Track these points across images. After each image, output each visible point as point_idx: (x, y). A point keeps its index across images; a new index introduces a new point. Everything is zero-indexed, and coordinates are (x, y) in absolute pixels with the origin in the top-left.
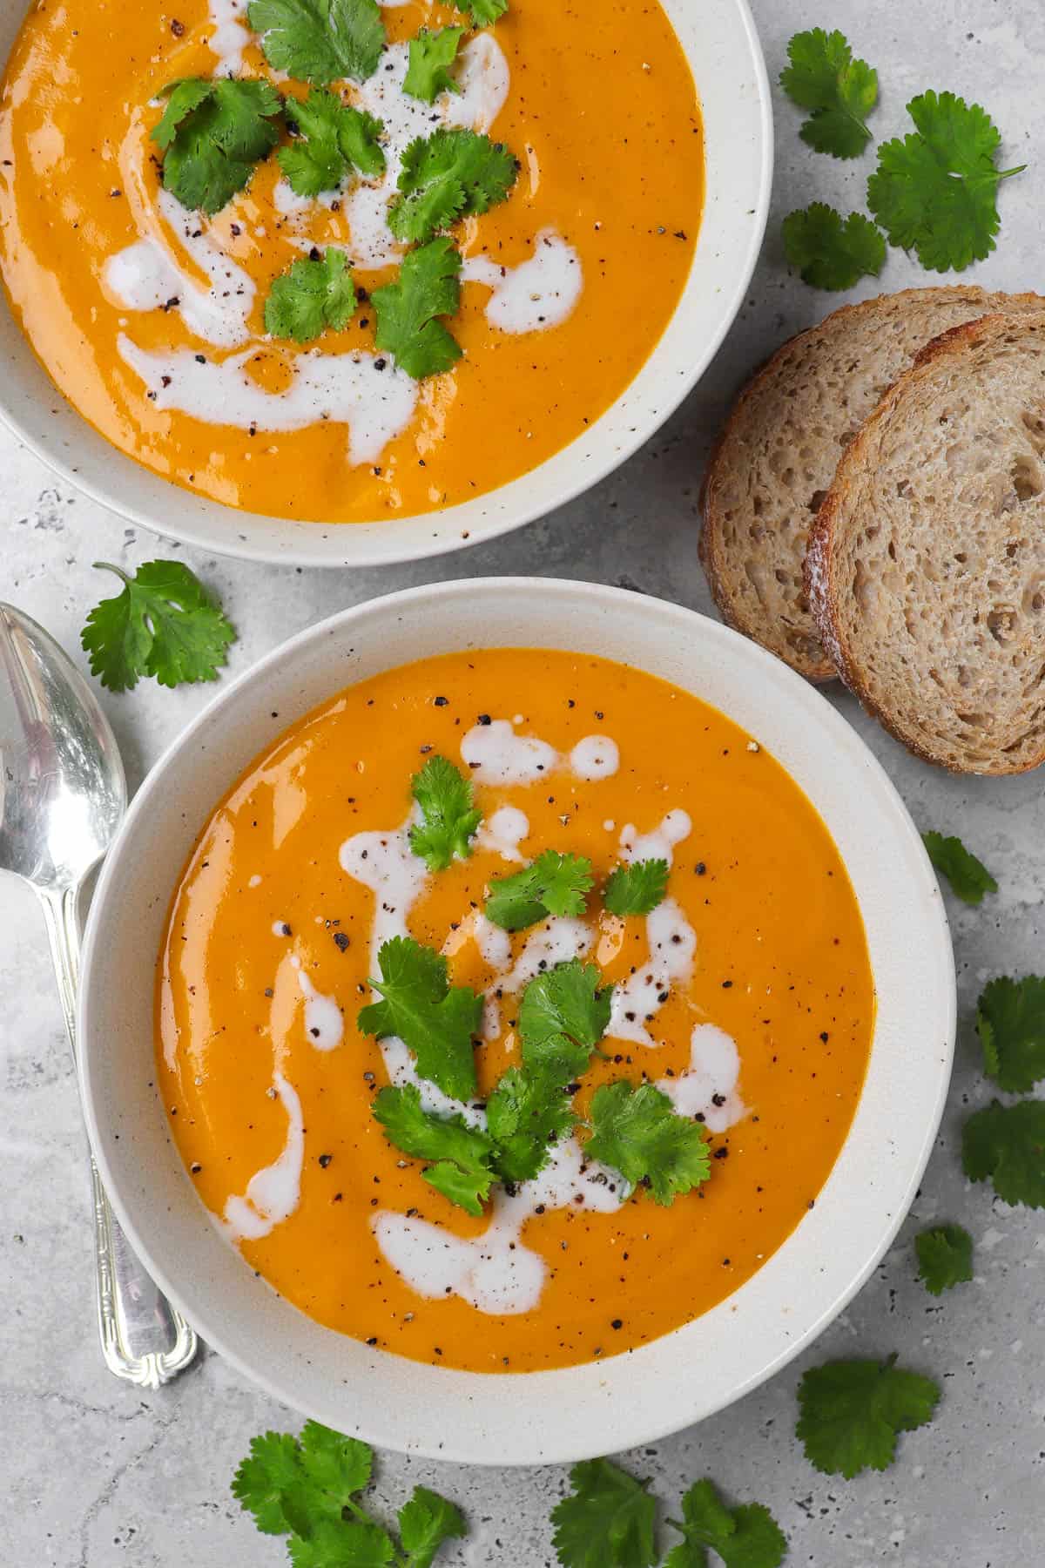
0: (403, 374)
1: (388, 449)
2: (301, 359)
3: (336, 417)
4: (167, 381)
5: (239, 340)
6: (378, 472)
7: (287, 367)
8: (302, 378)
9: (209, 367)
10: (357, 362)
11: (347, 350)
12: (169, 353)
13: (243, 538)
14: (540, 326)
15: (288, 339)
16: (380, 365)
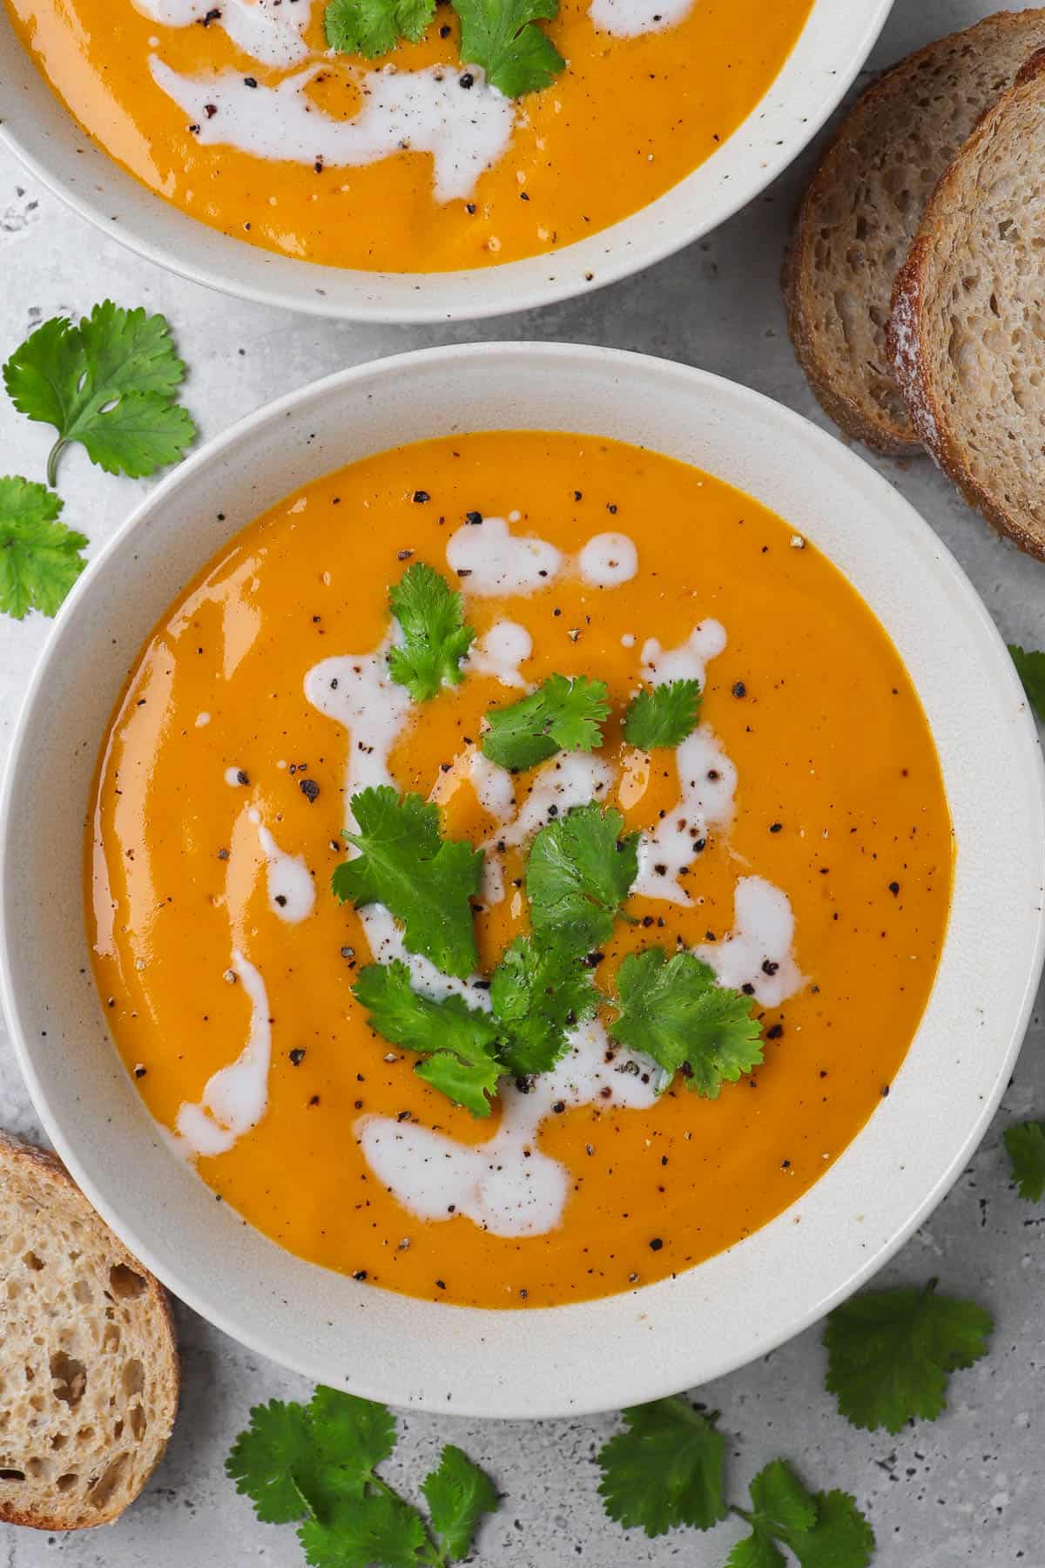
0: (495, 91)
1: (483, 180)
2: (371, 79)
3: (418, 145)
4: (211, 110)
5: (296, 58)
6: (472, 209)
7: (356, 88)
8: (375, 99)
9: (262, 92)
10: (439, 79)
11: (426, 65)
12: (212, 75)
13: (322, 292)
14: (656, 27)
15: (356, 53)
16: (467, 82)
